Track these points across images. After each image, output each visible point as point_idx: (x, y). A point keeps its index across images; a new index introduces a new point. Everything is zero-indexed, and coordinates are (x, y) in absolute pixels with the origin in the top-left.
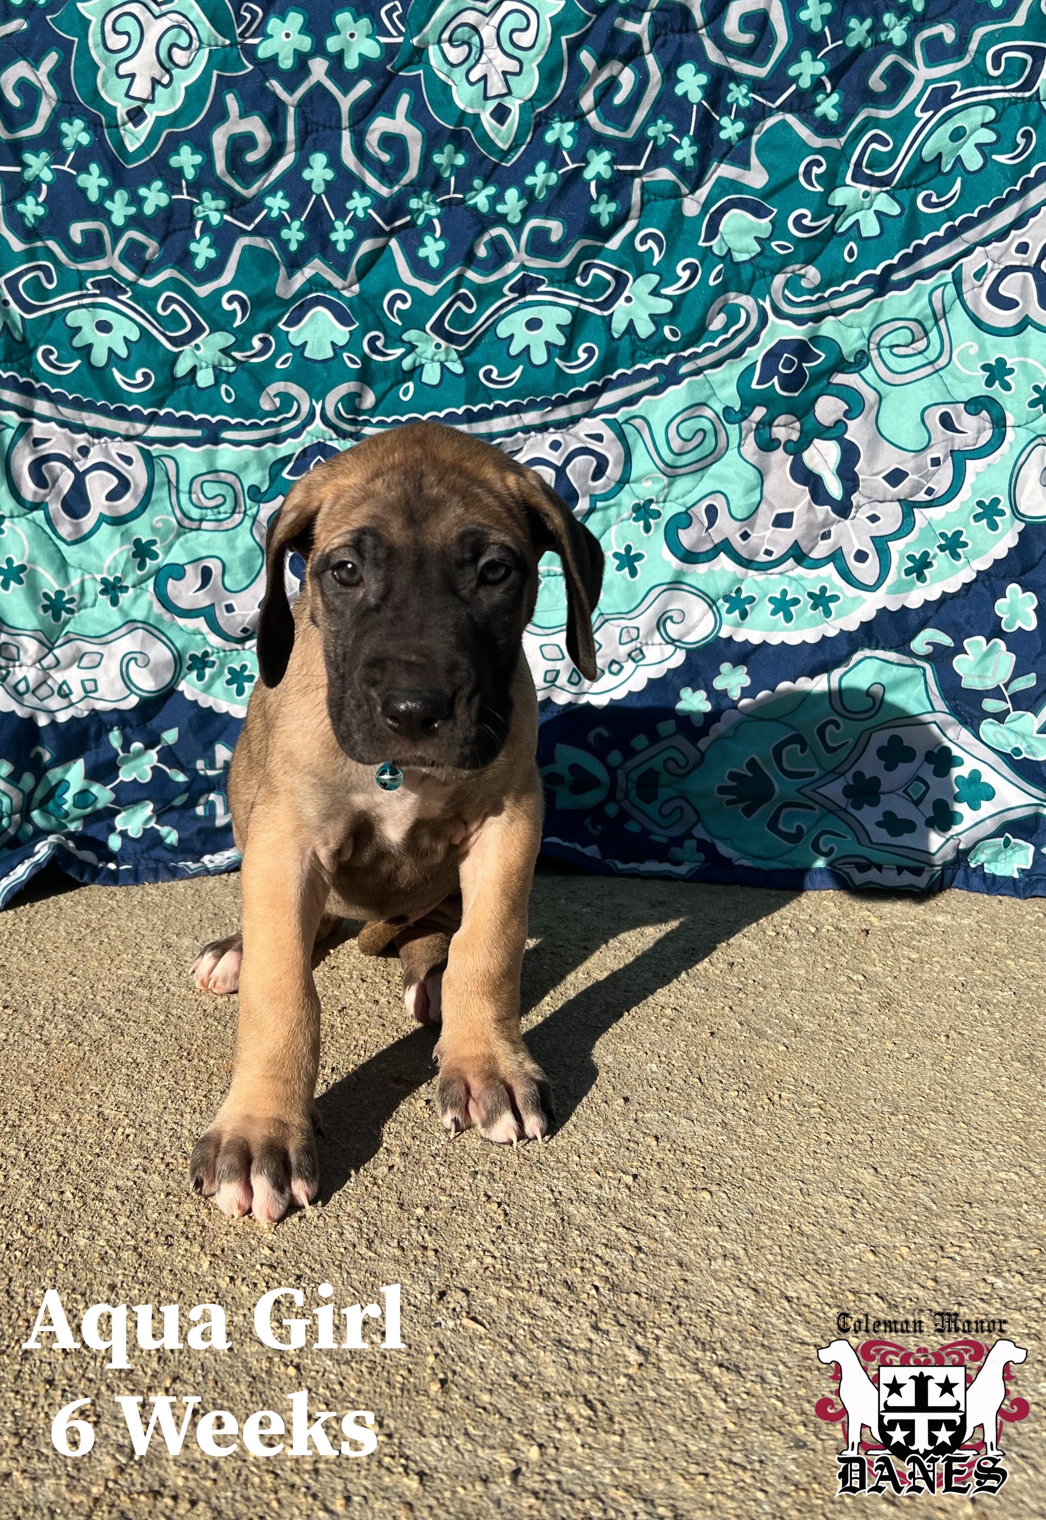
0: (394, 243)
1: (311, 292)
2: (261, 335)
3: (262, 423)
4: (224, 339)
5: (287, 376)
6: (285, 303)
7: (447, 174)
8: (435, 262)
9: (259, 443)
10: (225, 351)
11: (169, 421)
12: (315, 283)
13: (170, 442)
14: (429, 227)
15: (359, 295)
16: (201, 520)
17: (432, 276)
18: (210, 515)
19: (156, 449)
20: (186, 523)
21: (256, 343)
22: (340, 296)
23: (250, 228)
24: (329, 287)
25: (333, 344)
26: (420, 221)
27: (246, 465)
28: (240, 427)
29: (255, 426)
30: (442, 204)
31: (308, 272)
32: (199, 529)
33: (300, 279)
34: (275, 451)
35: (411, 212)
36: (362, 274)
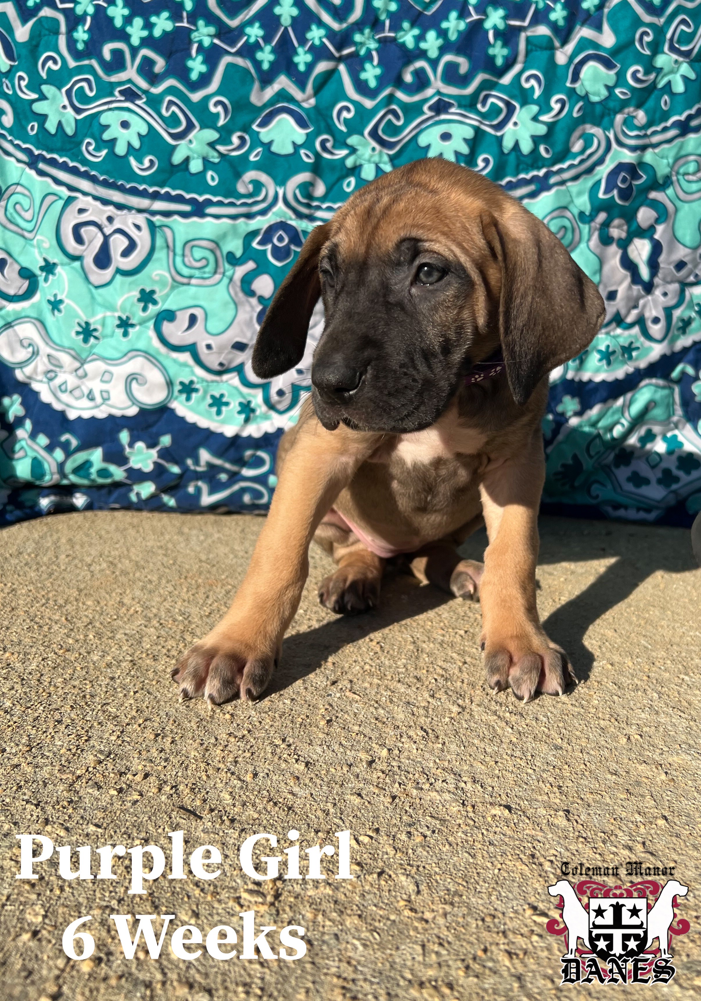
0: (342, 68)
1: (278, 102)
2: (239, 134)
3: (239, 203)
4: (212, 135)
5: (258, 166)
6: (259, 110)
7: (383, 17)
8: (373, 84)
9: (234, 217)
10: (212, 145)
11: (168, 198)
12: (283, 95)
13: (167, 214)
14: (369, 57)
15: (316, 108)
16: (191, 277)
17: (371, 93)
18: (197, 273)
19: (157, 220)
20: (178, 278)
21: (235, 140)
22: (300, 106)
23: (233, 50)
24: (291, 99)
25: (294, 143)
26: (363, 52)
27: (224, 236)
28: (220, 204)
29: (232, 204)
30: (380, 41)
31: (276, 87)
32: (188, 284)
33: (270, 92)
34: (247, 224)
35: (355, 44)
36: (317, 90)
